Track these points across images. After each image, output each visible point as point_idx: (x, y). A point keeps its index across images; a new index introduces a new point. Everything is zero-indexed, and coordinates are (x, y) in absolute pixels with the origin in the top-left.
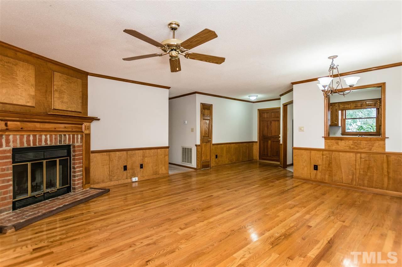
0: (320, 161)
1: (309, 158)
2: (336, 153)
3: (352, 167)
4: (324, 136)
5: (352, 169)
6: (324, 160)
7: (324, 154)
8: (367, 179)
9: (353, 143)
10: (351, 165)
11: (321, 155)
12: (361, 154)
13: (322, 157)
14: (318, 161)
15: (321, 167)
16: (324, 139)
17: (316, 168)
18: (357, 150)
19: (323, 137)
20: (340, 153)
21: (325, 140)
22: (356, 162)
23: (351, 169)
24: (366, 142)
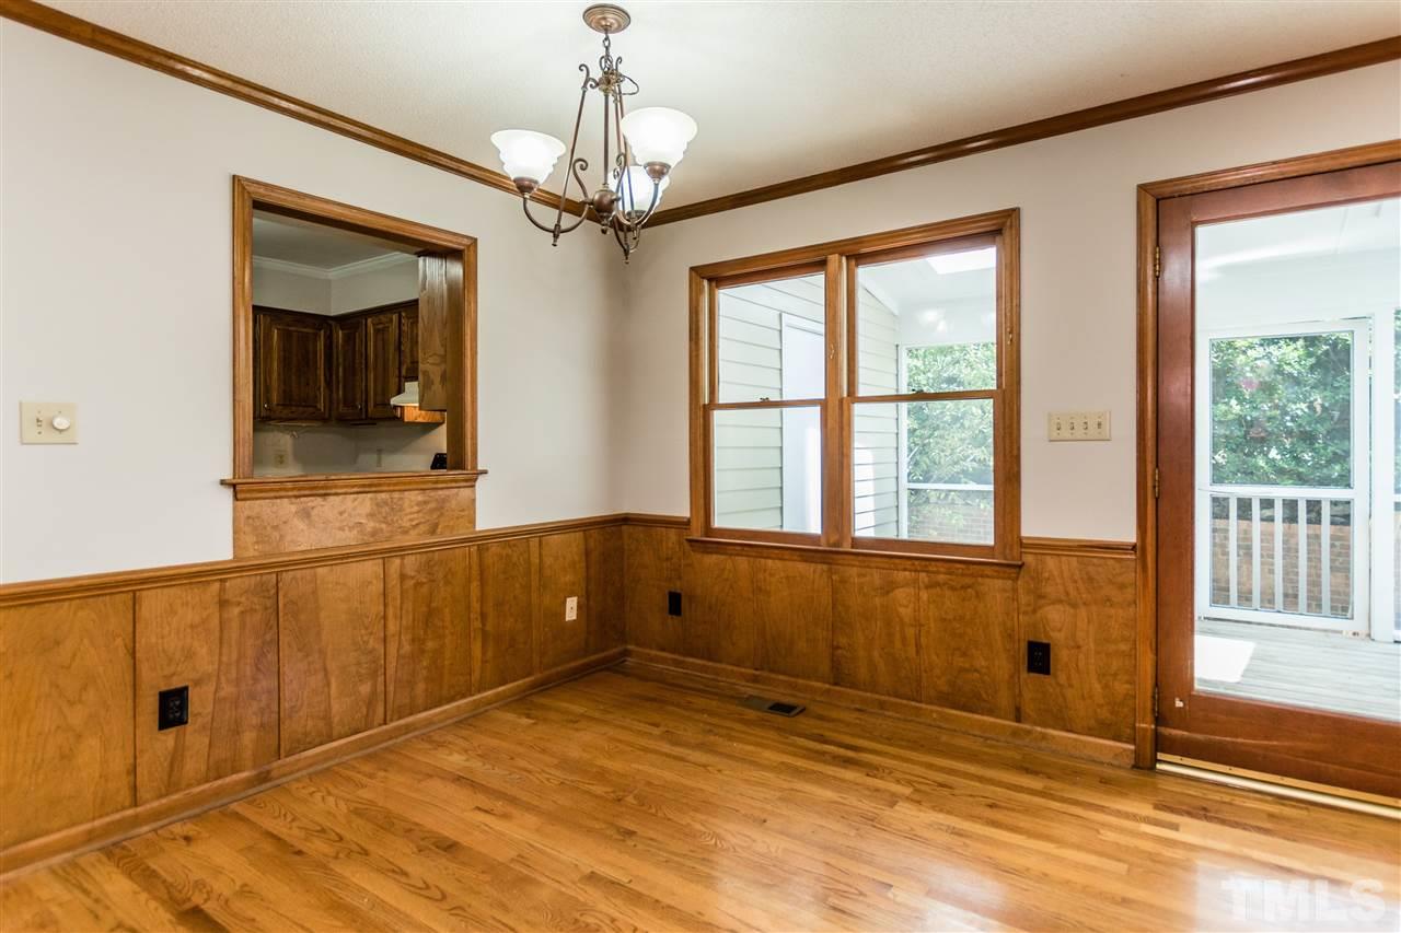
0: (202, 651)
1: (122, 652)
2: (299, 574)
3: (371, 634)
4: (228, 476)
5: (372, 643)
6: (233, 632)
7: (229, 596)
8: (425, 672)
9: (375, 508)
10: (366, 621)
11: (214, 610)
12: (402, 557)
13: (215, 622)
14: (189, 655)
15: (210, 688)
16: (229, 493)
17: (173, 708)
18: (388, 539)
19: (223, 483)
20: (320, 571)
21: (236, 498)
22: (385, 605)
23: (366, 643)
24: (420, 498)
